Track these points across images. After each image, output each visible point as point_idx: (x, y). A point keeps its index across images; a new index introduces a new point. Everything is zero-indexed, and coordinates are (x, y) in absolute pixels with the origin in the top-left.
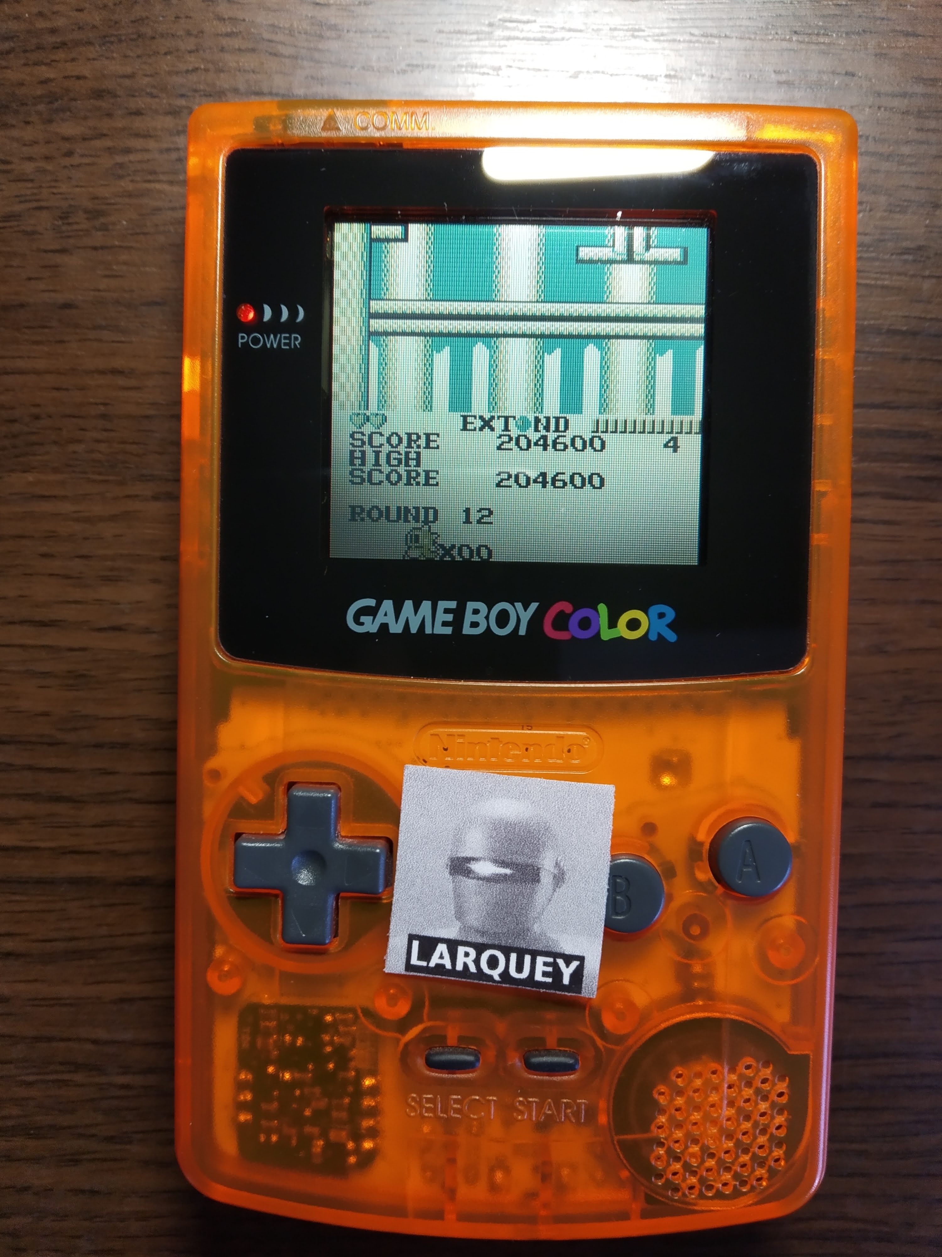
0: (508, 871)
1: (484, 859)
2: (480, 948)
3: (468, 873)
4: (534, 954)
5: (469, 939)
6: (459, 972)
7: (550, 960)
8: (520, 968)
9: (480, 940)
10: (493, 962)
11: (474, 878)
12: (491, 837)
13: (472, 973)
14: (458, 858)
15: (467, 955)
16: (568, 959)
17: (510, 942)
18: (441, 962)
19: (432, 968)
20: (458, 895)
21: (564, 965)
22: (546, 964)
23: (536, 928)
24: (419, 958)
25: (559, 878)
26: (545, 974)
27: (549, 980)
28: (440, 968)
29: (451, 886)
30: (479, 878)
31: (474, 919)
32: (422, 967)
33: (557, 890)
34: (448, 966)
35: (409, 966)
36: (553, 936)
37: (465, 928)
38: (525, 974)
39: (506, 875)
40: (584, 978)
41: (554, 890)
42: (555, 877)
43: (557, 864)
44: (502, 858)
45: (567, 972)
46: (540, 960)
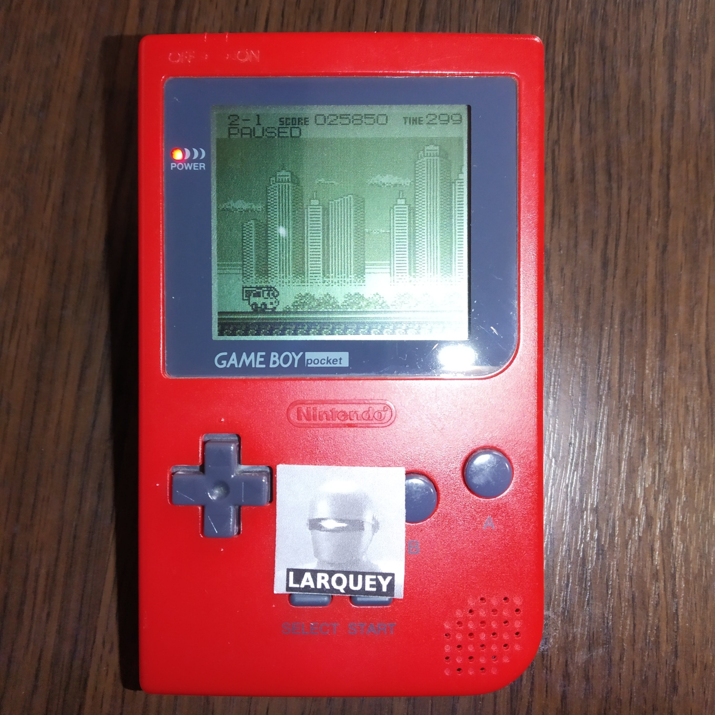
0: (344, 525)
1: (329, 519)
2: (331, 573)
3: (320, 528)
4: (364, 574)
5: (324, 569)
6: (319, 589)
7: (374, 577)
8: (356, 584)
9: (330, 568)
10: (339, 581)
11: (324, 531)
12: (333, 505)
13: (327, 589)
14: (314, 520)
15: (323, 578)
16: (385, 575)
17: (349, 569)
18: (308, 584)
19: (303, 588)
20: (315, 542)
21: (383, 579)
22: (372, 580)
23: (364, 558)
24: (295, 583)
25: (376, 527)
26: (371, 586)
27: (374, 589)
28: (307, 588)
29: (310, 537)
30: (327, 531)
31: (326, 556)
32: (296, 588)
33: (375, 534)
34: (313, 586)
35: (288, 588)
36: (374, 562)
37: (321, 562)
38: (359, 587)
39: (343, 527)
40: (395, 587)
41: (373, 534)
42: (373, 526)
43: (374, 519)
44: (340, 517)
45: (385, 584)
46: (368, 577)
